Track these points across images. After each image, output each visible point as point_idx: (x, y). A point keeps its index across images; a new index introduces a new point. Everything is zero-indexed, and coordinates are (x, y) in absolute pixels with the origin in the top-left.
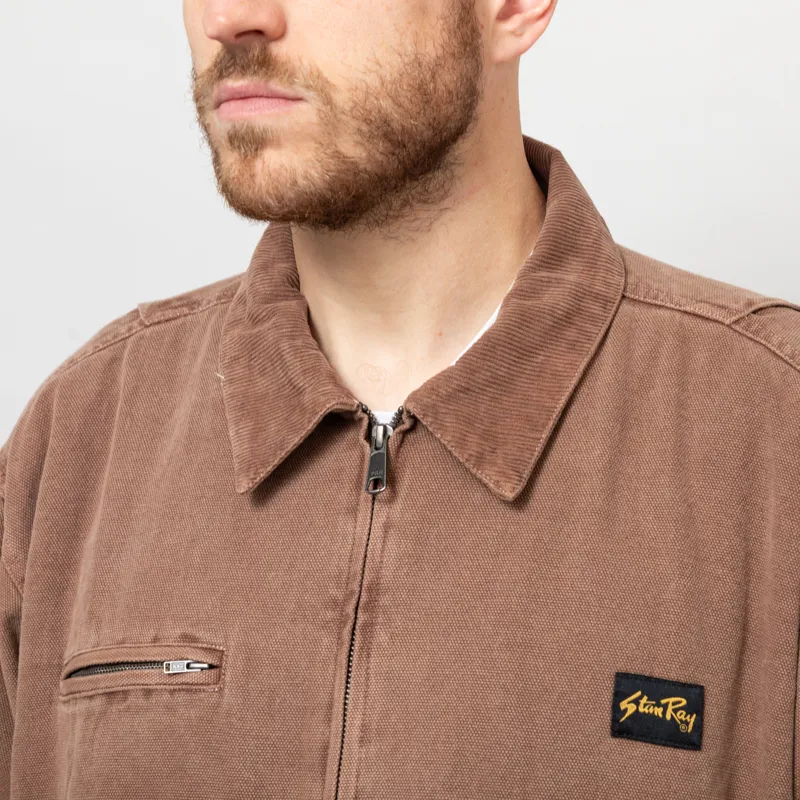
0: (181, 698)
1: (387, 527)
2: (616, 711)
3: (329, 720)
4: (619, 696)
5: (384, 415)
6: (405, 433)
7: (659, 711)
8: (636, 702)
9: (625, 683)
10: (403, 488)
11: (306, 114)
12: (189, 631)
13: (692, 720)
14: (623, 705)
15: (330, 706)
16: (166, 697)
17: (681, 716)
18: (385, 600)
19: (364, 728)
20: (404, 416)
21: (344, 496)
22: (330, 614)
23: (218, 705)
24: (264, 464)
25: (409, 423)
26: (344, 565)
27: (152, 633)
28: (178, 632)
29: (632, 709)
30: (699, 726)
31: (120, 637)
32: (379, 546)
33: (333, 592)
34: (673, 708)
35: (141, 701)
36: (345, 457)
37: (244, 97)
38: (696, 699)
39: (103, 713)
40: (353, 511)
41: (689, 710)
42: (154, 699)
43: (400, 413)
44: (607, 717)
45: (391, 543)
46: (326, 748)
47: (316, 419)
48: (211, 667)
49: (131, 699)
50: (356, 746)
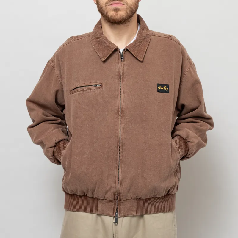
0: (96, 90)
1: (124, 65)
2: (158, 89)
3: (118, 91)
4: (158, 87)
5: (121, 50)
6: (125, 52)
7: (163, 89)
8: (160, 87)
9: (159, 85)
10: (126, 59)
11: (125, 7)
12: (96, 81)
13: (167, 89)
14: (159, 88)
15: (118, 89)
16: (93, 90)
17: (166, 89)
18: (125, 75)
19: (124, 92)
20: (125, 50)
21: (117, 61)
22: (117, 77)
23: (102, 90)
24: (106, 56)
25: (126, 50)
26: (118, 70)
27: (90, 82)
28: (94, 81)
29: (160, 88)
30: (168, 90)
31: (84, 83)
32: (123, 67)
33: (117, 74)
34: (165, 88)
35: (89, 91)
36: (116, 56)
37: (116, 4)
38: (168, 86)
39: (83, 93)
40: (118, 63)
41: (167, 88)
42: (91, 90)
43: (124, 49)
44: (157, 89)
45: (125, 67)
46: (118, 95)
47: (114, 49)
48: (100, 85)
49: (88, 91)
50: (122, 94)
